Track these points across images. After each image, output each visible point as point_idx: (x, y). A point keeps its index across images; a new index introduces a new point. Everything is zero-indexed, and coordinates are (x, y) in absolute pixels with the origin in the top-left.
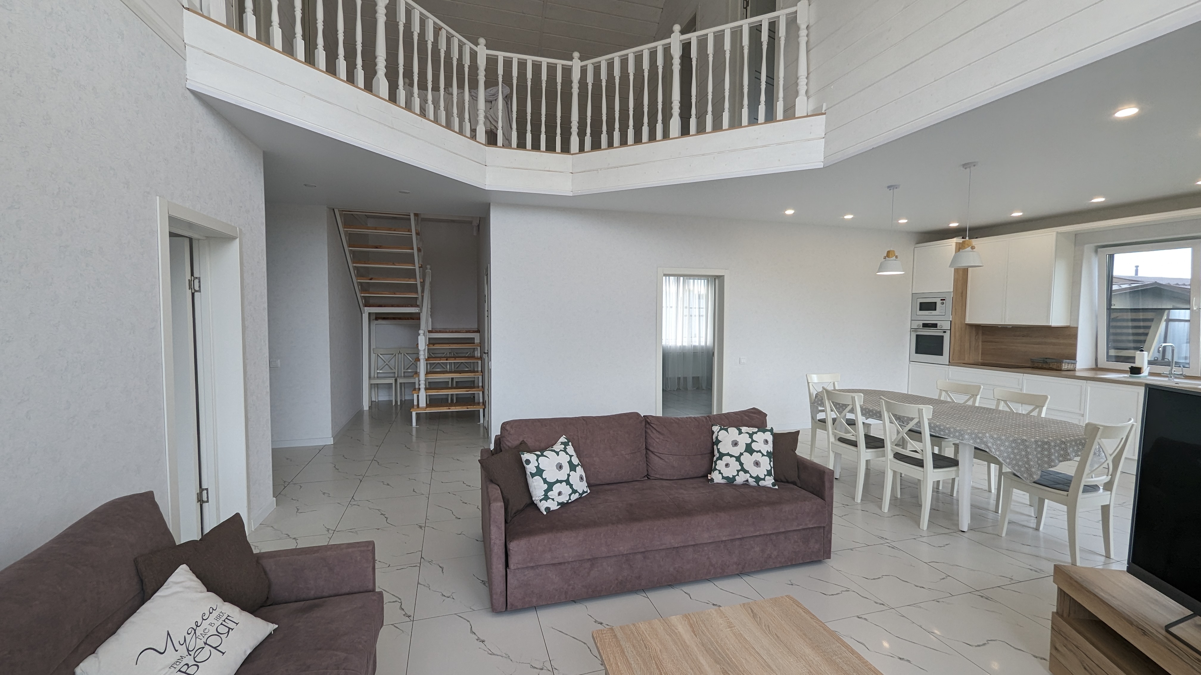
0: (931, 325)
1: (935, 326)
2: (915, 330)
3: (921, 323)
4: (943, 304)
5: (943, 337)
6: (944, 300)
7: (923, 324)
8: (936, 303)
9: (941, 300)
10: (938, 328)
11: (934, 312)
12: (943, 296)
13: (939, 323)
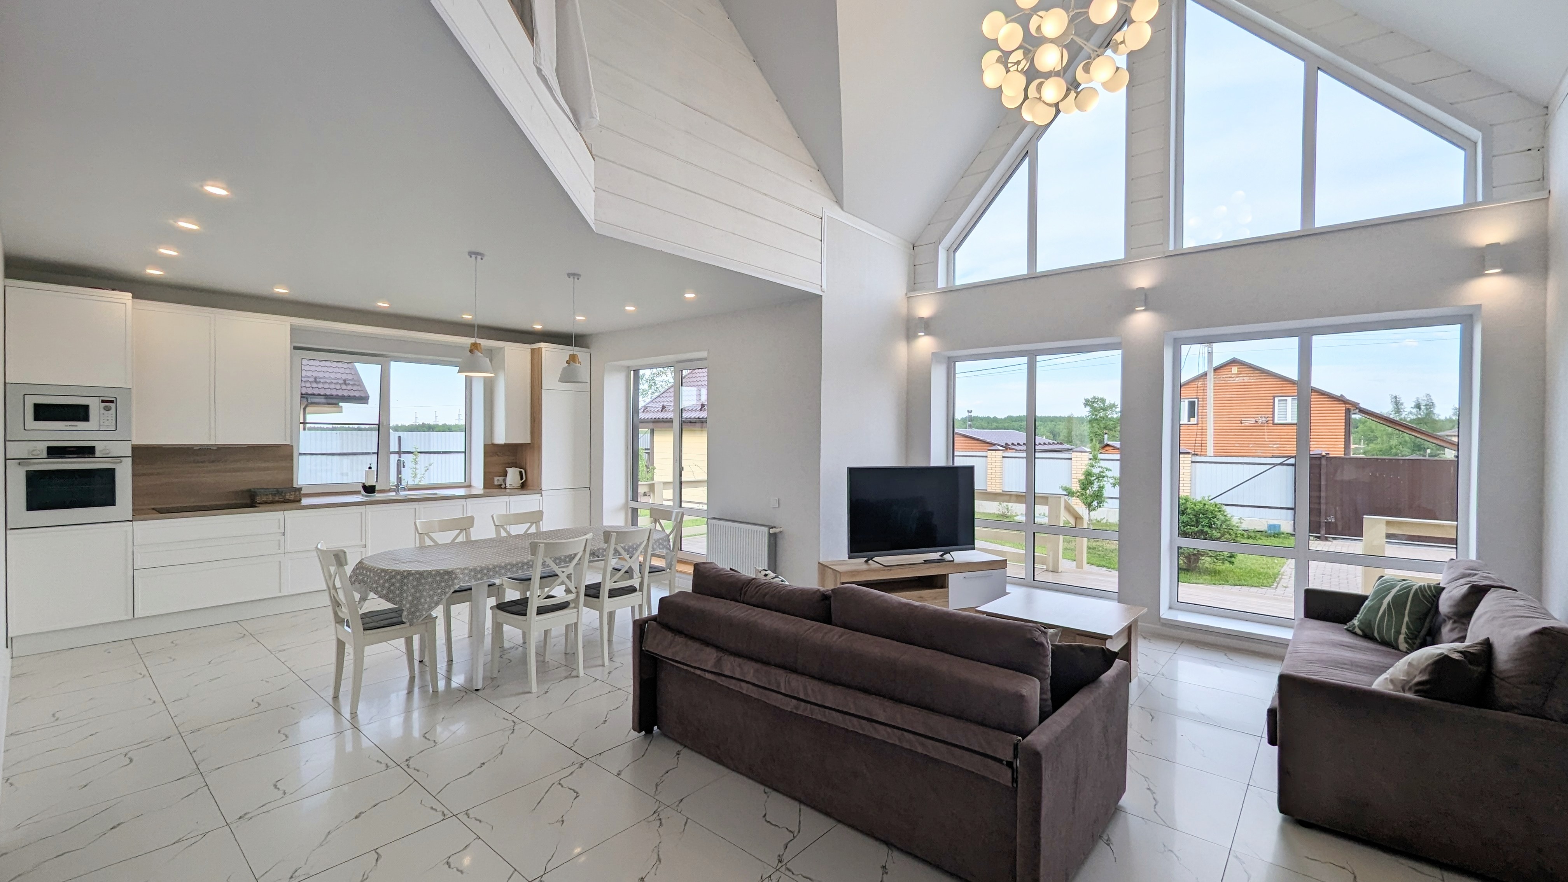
0: (74, 449)
1: (89, 451)
2: (21, 461)
3: (42, 447)
4: (107, 409)
5: (113, 471)
6: (112, 402)
7: (49, 448)
8: (86, 407)
9: (103, 401)
10: (96, 456)
11: (81, 425)
12: (109, 395)
13: (99, 447)
